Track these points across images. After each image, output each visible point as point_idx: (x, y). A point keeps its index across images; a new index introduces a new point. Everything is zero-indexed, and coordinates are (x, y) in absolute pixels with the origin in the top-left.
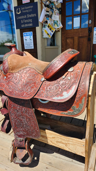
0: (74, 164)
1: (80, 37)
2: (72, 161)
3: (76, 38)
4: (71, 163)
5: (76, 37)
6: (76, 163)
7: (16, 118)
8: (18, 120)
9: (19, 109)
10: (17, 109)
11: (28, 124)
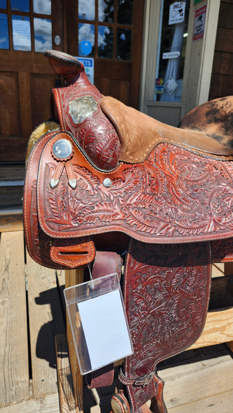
0: (211, 368)
1: (33, 76)
2: (204, 365)
3: (24, 76)
4: (206, 370)
5: (24, 73)
6: (213, 365)
7: (148, 314)
8: (152, 319)
9: (162, 281)
10: (156, 282)
11: (177, 319)
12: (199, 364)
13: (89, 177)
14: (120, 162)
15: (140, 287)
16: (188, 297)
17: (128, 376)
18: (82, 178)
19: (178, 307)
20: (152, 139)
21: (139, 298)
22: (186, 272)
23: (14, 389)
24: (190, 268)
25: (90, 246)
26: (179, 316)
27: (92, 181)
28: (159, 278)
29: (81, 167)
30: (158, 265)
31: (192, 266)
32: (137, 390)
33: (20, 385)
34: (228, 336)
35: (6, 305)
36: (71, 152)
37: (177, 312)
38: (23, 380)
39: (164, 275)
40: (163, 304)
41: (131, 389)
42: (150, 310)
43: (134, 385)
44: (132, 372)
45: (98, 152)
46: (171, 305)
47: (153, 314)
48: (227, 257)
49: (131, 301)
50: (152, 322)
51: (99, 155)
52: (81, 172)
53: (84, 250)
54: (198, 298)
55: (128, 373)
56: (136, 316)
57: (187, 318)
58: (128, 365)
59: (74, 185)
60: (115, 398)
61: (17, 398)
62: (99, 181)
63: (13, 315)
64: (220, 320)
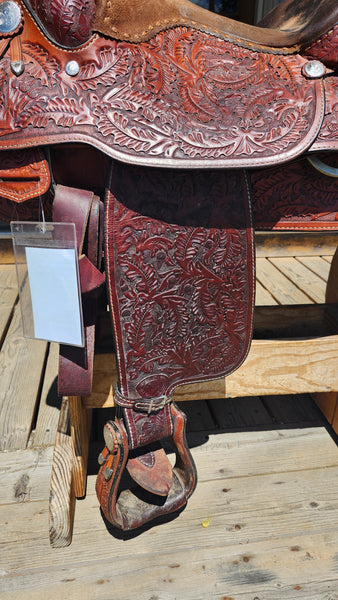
2: (281, 436)
4: (282, 441)
6: (295, 436)
7: (149, 299)
8: (158, 308)
9: (170, 248)
10: (161, 248)
11: (201, 318)
12: (275, 433)
13: (45, 58)
14: (94, 32)
15: (132, 251)
16: (217, 282)
17: (126, 394)
18: (33, 60)
19: (201, 296)
20: (165, 16)
21: (131, 268)
22: (209, 237)
23: (8, 436)
24: (217, 231)
25: (42, 169)
26: (205, 314)
27: (49, 65)
28: (166, 242)
29: (34, 44)
30: (162, 219)
31: (221, 229)
32: (141, 418)
33: (17, 432)
34: (310, 382)
35: (20, 345)
36: (19, 21)
37: (201, 306)
38: (22, 427)
39: (172, 239)
40: (176, 288)
41: (130, 414)
42: (154, 292)
43: (134, 408)
44: (131, 390)
45: (55, 12)
46: (188, 291)
47: (159, 301)
48: (282, 222)
49: (118, 271)
50: (159, 314)
51: (56, 17)
52: (32, 52)
53: (34, 174)
54: (235, 287)
55: (125, 390)
56: (130, 298)
57: (220, 320)
58: (124, 377)
59: (18, 70)
60: (110, 426)
61: (11, 447)
62: (59, 66)
63: (26, 357)
64: (296, 355)
